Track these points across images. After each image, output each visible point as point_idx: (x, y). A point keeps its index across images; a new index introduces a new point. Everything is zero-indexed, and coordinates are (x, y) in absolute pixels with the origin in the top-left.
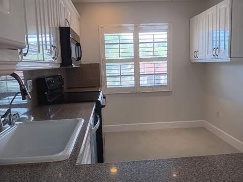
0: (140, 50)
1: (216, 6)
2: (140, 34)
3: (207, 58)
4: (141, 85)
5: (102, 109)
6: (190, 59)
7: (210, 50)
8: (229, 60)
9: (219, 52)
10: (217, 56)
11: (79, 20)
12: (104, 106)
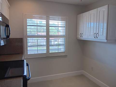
0: (50, 31)
2: (50, 21)
4: (50, 52)
5: (28, 81)
8: (106, 41)
9: (98, 36)
10: (97, 38)
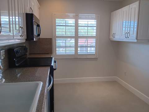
0: (79, 31)
1: (129, 6)
2: (79, 20)
3: (121, 38)
4: (79, 54)
5: (54, 71)
6: (110, 38)
7: (124, 33)
8: (136, 41)
9: (129, 35)
10: (128, 38)
11: (39, 8)
12: (55, 69)
